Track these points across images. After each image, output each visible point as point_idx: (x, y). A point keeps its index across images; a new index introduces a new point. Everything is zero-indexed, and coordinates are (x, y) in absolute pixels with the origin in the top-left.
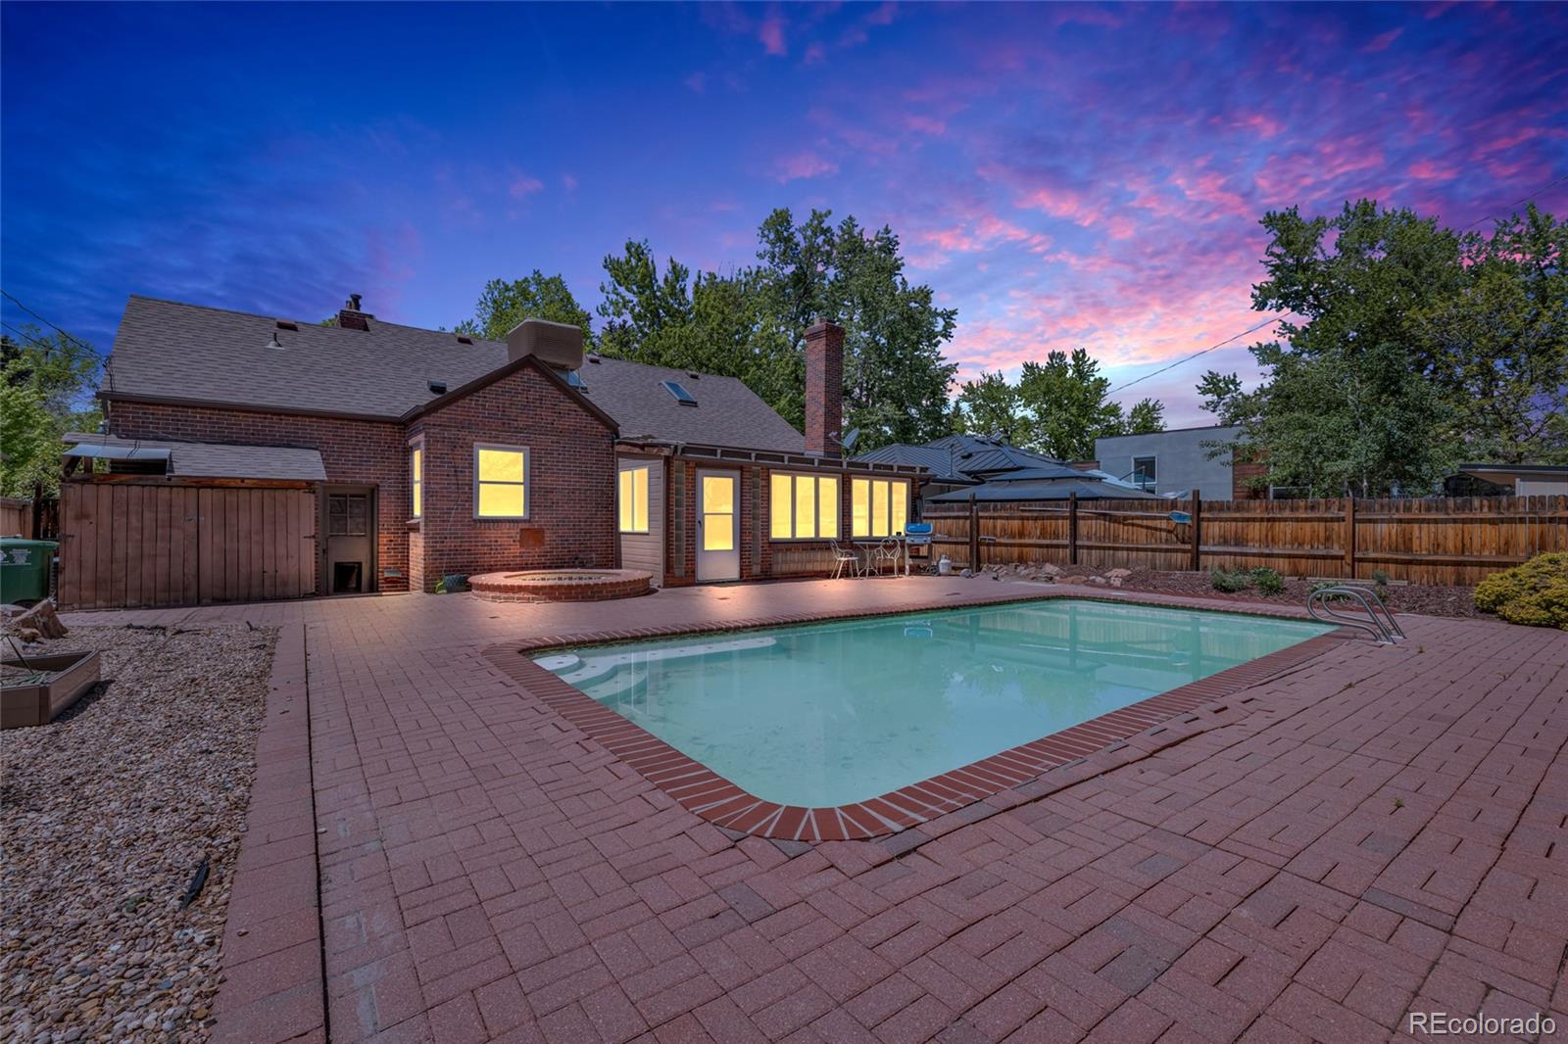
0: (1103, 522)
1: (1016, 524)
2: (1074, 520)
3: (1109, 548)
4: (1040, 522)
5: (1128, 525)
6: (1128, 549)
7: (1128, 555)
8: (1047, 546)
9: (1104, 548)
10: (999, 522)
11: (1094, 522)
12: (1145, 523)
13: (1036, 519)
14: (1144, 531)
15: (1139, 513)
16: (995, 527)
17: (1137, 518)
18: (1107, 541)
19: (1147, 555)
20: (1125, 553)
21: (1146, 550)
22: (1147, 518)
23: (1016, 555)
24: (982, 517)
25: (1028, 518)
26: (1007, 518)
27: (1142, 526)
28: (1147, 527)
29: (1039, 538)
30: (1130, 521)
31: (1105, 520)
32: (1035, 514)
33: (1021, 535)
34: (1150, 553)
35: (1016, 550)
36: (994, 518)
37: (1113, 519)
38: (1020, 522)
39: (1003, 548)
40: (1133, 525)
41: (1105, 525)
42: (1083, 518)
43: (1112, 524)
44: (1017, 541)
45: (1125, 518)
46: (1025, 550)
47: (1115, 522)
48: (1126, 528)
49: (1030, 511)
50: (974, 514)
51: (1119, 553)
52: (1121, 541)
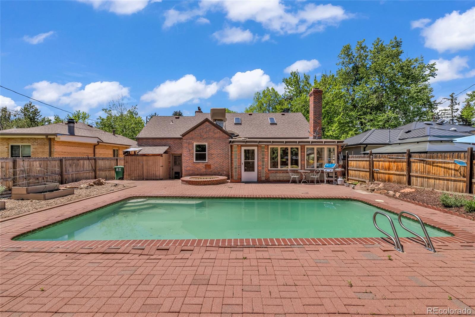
0: (423, 164)
1: (387, 164)
3: (426, 177)
4: (396, 163)
5: (435, 166)
6: (435, 179)
7: (435, 182)
8: (399, 175)
9: (423, 177)
10: (381, 163)
11: (418, 164)
12: (443, 165)
13: (394, 162)
14: (443, 169)
15: (440, 160)
16: (379, 165)
17: (442, 163)
18: (425, 174)
19: (444, 182)
20: (433, 181)
21: (444, 180)
22: (444, 163)
23: (387, 178)
24: (375, 161)
25: (391, 162)
26: (384, 161)
27: (442, 167)
28: (445, 168)
29: (396, 171)
30: (436, 164)
31: (424, 163)
32: (394, 160)
33: (389, 169)
34: (445, 182)
35: (387, 176)
36: (379, 161)
37: (428, 163)
38: (388, 163)
39: (382, 175)
40: (437, 166)
41: (424, 166)
42: (414, 162)
43: (427, 165)
44: (387, 172)
45: (433, 162)
46: (391, 176)
47: (428, 164)
48: (434, 167)
49: (392, 158)
50: (371, 159)
51: (431, 180)
52: (431, 174)
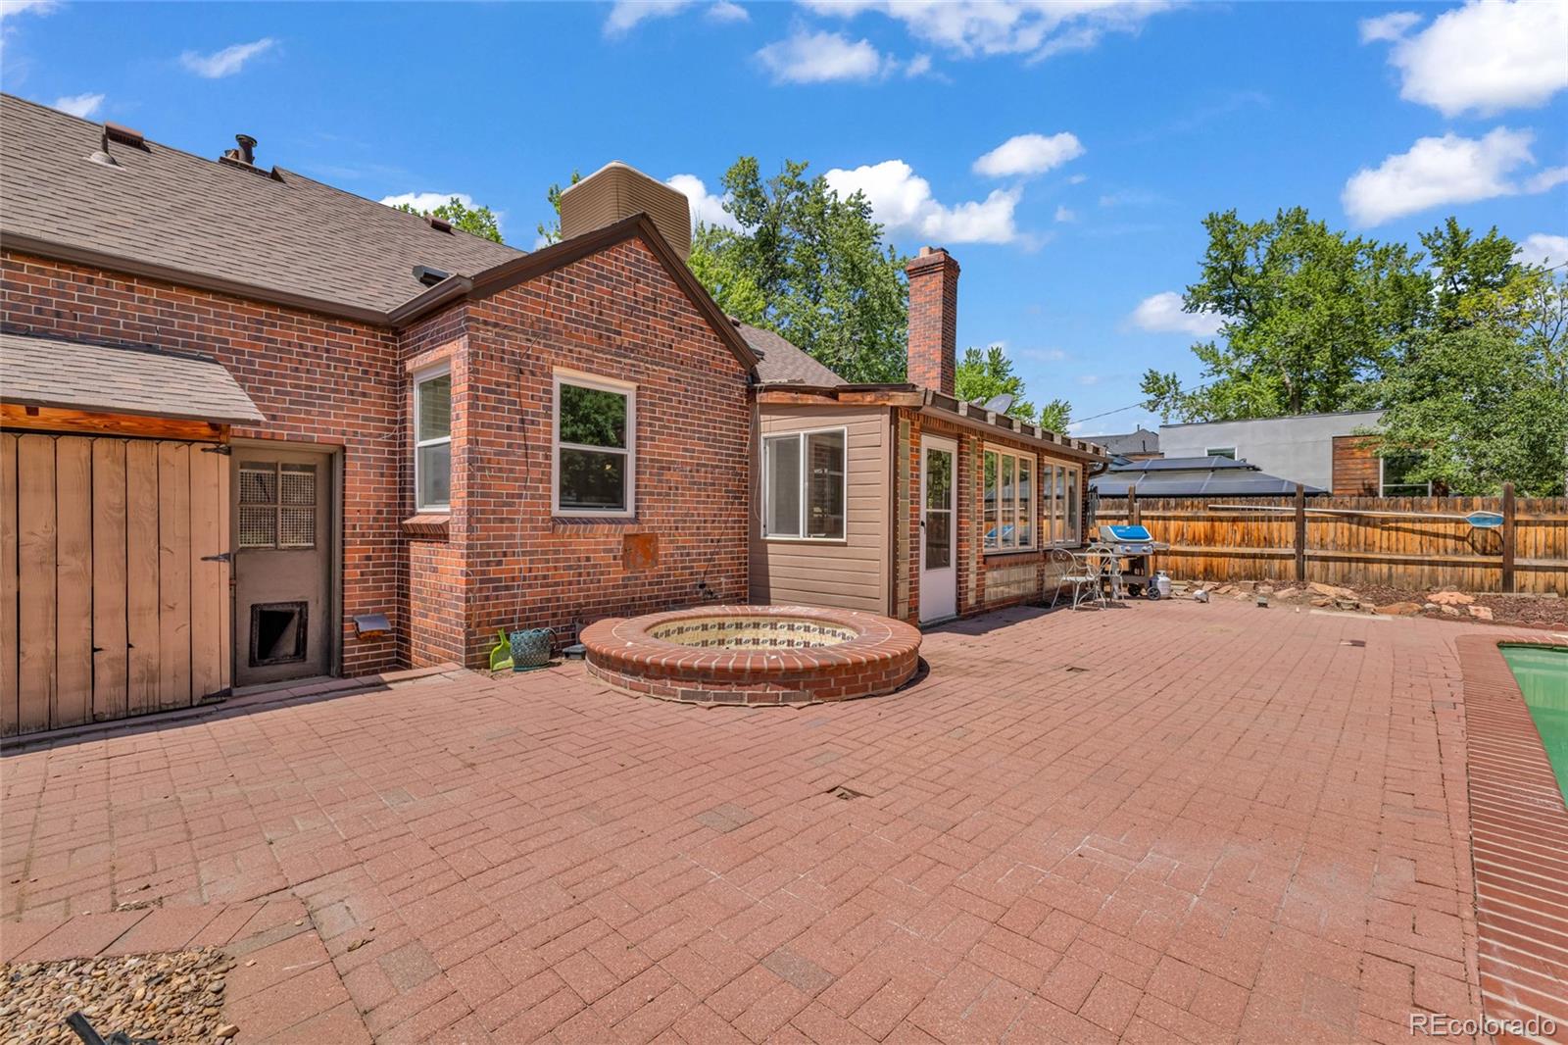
0: (1346, 525)
1: (1201, 527)
2: (1300, 521)
3: (1358, 560)
4: (1241, 525)
5: (1389, 529)
6: (1390, 562)
7: (1390, 569)
8: (1254, 556)
9: (1350, 560)
10: (1173, 525)
11: (1332, 525)
12: (1418, 526)
13: (1235, 520)
14: (1417, 537)
15: (1411, 514)
16: (1166, 529)
17: (1413, 520)
18: (1354, 550)
19: (1422, 570)
20: (1385, 567)
21: (1421, 563)
22: (1420, 521)
23: (1201, 568)
24: (1146, 518)
25: (1221, 520)
26: (1188, 519)
27: (1413, 531)
28: (1423, 533)
29: (1240, 545)
30: (1394, 525)
31: (1351, 523)
32: (1235, 514)
33: (1210, 540)
34: (1426, 568)
35: (1201, 561)
36: (1164, 518)
37: (1364, 521)
38: (1209, 524)
39: (1179, 558)
40: (1398, 529)
41: (1350, 530)
42: (1314, 520)
43: (1362, 529)
44: (1204, 549)
45: (1384, 520)
46: (1215, 561)
47: (1368, 524)
48: (1385, 533)
49: (1227, 509)
50: (1135, 514)
51: (1375, 567)
52: (1377, 550)
